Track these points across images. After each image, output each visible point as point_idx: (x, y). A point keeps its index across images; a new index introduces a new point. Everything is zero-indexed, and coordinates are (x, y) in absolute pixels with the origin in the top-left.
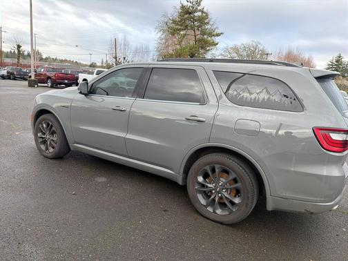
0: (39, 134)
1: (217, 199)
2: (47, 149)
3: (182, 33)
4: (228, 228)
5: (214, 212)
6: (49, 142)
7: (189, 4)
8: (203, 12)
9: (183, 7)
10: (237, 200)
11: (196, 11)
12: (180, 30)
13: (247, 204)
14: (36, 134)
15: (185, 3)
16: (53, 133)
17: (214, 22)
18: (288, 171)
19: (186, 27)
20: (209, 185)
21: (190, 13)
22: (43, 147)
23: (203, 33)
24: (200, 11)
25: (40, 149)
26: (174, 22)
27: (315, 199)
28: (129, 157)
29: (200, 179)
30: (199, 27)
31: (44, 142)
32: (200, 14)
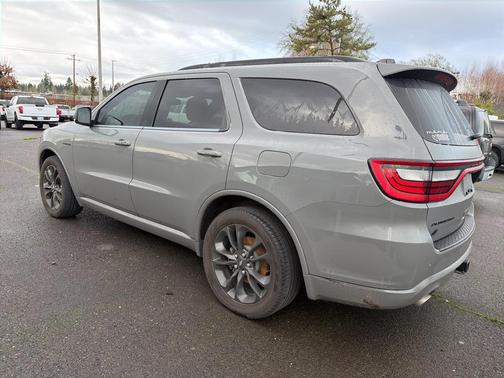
0: (45, 185)
1: (239, 279)
2: (53, 205)
3: (312, 47)
4: (252, 324)
5: (236, 299)
6: (54, 195)
7: (323, 4)
8: (344, 14)
9: (313, 9)
10: (264, 281)
11: (333, 13)
12: (309, 43)
13: (276, 287)
14: (42, 184)
15: (317, 3)
16: (58, 182)
17: (367, 29)
18: (331, 233)
19: (319, 37)
20: (230, 257)
21: (324, 18)
22: (49, 201)
23: (344, 46)
24: (340, 12)
25: (45, 204)
26: (299, 31)
27: (377, 282)
28: (138, 215)
29: (220, 247)
30: (337, 36)
31: (50, 195)
32: (339, 17)
